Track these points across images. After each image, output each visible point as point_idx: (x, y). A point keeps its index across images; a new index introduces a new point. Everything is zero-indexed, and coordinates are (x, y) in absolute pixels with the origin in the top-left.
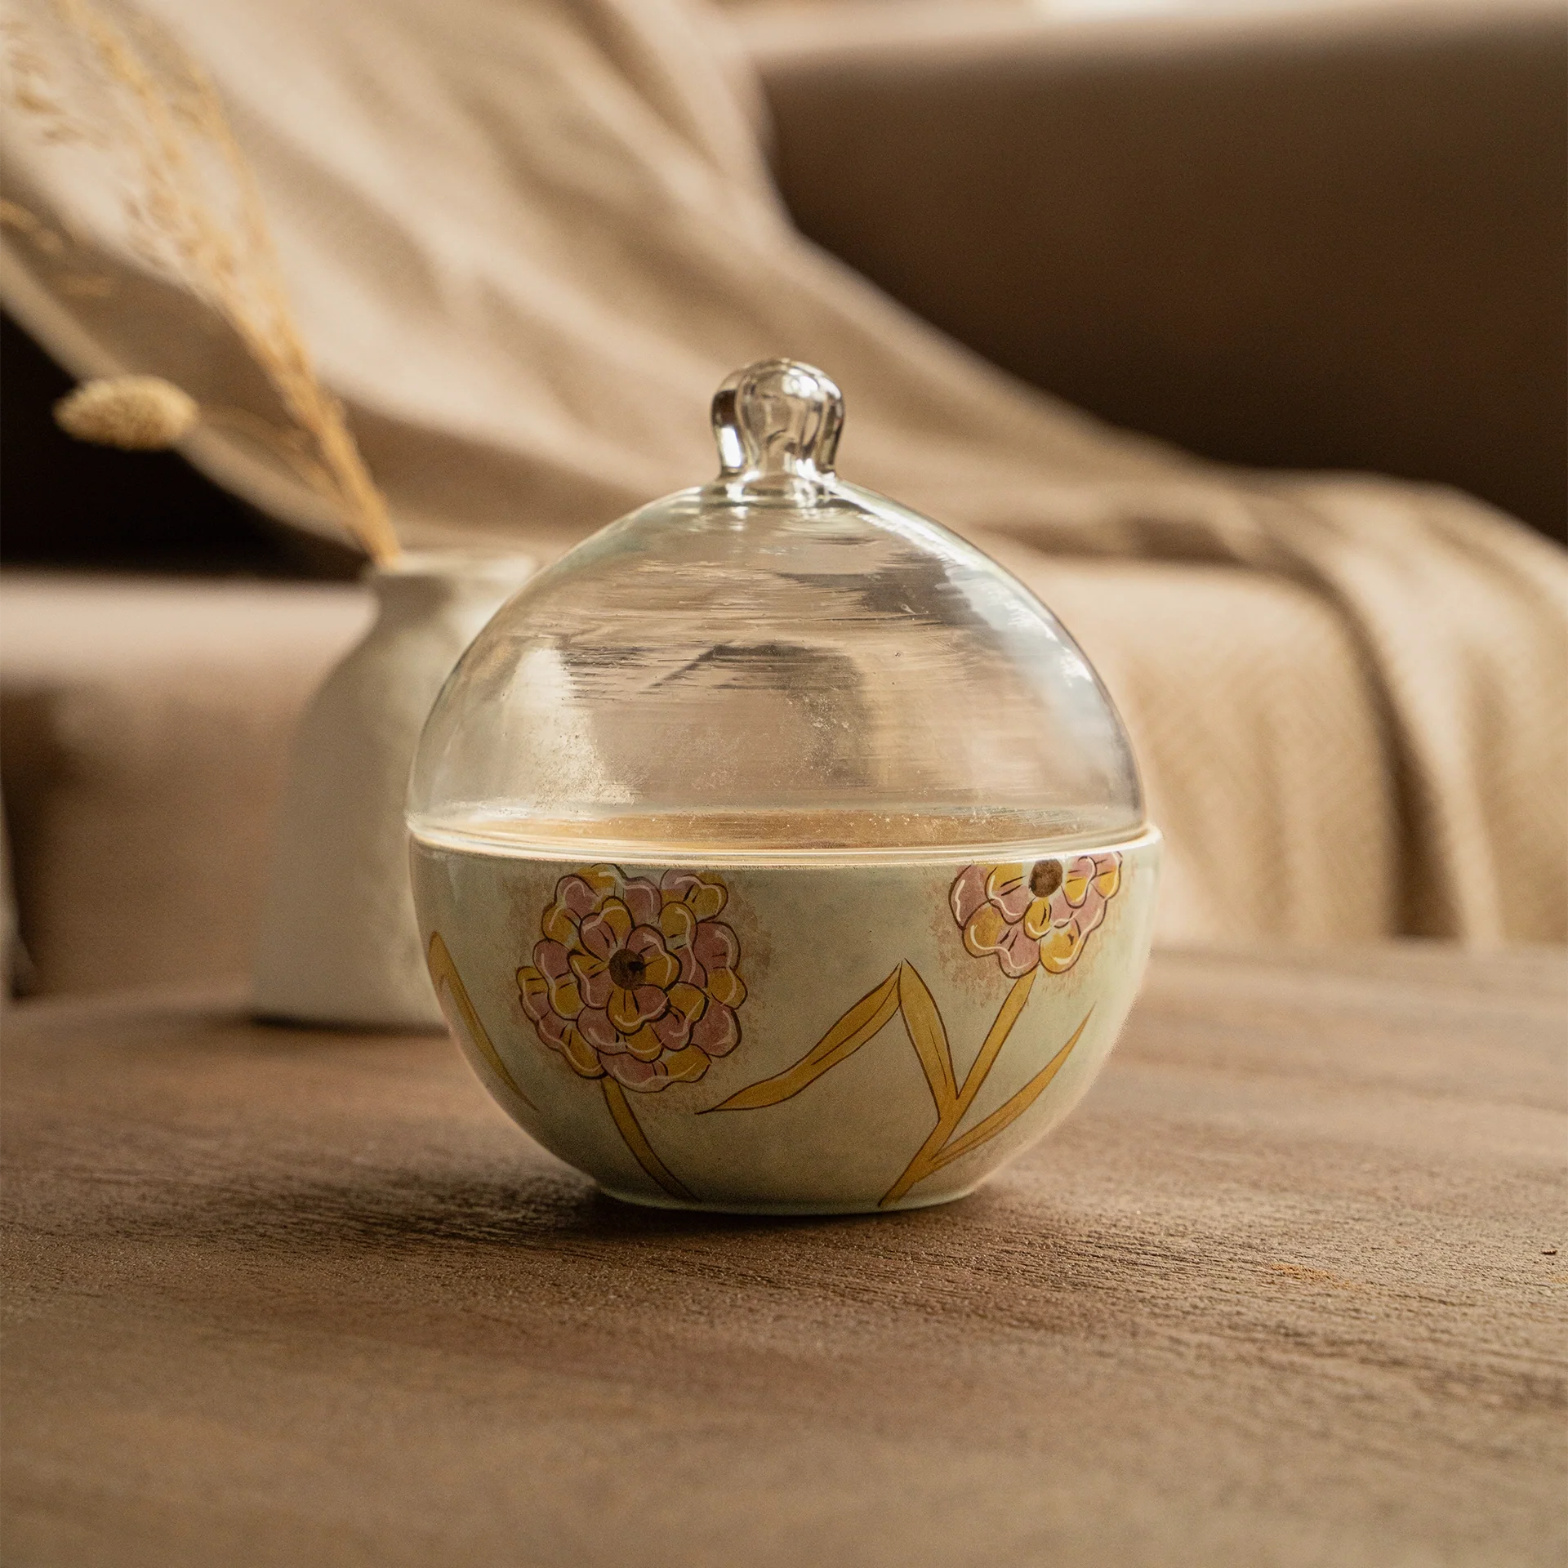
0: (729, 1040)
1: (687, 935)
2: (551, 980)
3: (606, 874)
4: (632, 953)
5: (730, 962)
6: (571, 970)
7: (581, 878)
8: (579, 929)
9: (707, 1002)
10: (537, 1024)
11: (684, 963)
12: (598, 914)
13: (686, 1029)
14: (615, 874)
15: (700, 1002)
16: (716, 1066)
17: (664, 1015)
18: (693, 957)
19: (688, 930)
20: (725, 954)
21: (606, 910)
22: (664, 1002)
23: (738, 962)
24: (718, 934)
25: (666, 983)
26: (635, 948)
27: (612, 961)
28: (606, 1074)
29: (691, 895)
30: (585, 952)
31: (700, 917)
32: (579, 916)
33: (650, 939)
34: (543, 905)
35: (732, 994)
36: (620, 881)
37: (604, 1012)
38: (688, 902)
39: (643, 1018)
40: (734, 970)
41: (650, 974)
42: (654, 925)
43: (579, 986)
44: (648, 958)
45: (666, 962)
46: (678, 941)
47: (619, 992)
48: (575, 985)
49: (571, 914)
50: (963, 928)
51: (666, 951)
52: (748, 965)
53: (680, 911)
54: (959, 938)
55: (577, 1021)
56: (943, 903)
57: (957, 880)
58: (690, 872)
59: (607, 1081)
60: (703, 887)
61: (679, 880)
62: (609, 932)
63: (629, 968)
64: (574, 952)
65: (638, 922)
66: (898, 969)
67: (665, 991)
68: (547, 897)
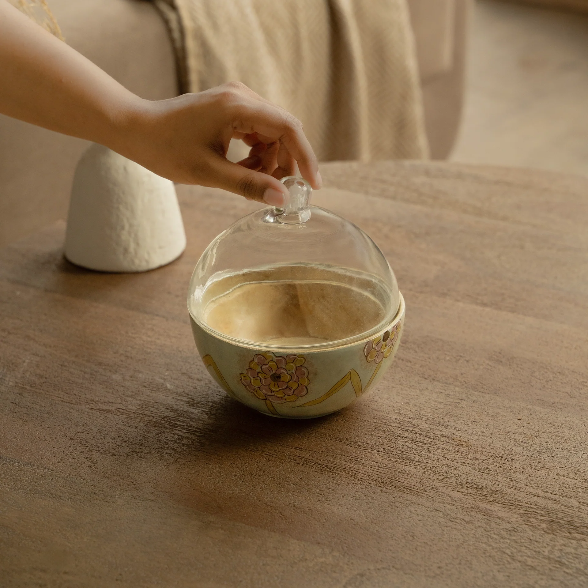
0: (304, 393)
1: (294, 370)
2: (252, 378)
3: (270, 355)
4: (278, 374)
5: (306, 375)
6: (258, 376)
7: (262, 355)
8: (261, 368)
9: (299, 385)
10: (246, 386)
11: (293, 377)
12: (267, 364)
13: (292, 391)
14: (272, 355)
15: (297, 385)
16: (300, 398)
17: (286, 388)
18: (295, 375)
19: (294, 369)
20: (304, 374)
21: (269, 364)
22: (287, 385)
23: (308, 376)
24: (303, 369)
25: (287, 381)
26: (278, 372)
27: (271, 376)
28: (267, 399)
29: (295, 361)
30: (262, 373)
31: (297, 366)
32: (261, 364)
33: (283, 371)
34: (250, 360)
35: (306, 383)
36: (275, 357)
37: (268, 387)
38: (294, 362)
39: (280, 389)
40: (307, 378)
41: (282, 379)
42: (284, 368)
43: (261, 380)
44: (282, 375)
45: (287, 377)
46: (291, 371)
47: (273, 383)
48: (259, 380)
49: (258, 364)
50: (367, 357)
51: (287, 373)
52: (310, 376)
53: (292, 364)
54: (365, 359)
55: (259, 388)
56: (362, 353)
57: (366, 346)
58: (295, 355)
59: (267, 401)
60: (298, 358)
61: (292, 357)
62: (270, 369)
63: (276, 378)
64: (259, 372)
65: (279, 366)
66: (351, 371)
67: (287, 383)
68: (251, 359)
